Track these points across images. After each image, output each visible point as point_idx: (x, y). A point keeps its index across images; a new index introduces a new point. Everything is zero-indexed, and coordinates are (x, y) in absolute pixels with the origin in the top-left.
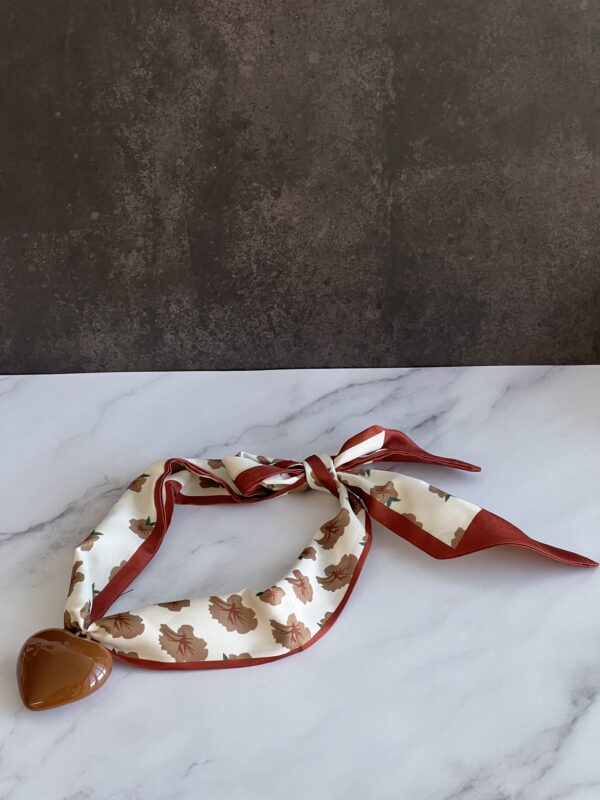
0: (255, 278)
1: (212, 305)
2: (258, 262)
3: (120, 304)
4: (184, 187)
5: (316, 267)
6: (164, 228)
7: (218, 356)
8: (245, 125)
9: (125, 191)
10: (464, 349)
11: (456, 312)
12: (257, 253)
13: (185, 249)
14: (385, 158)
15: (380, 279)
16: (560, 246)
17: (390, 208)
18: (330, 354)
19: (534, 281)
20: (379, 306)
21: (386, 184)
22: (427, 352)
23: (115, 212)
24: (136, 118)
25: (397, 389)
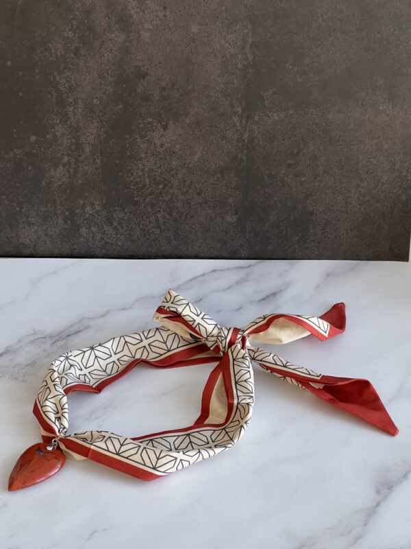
0: (147, 189)
1: (116, 208)
2: (149, 177)
3: (49, 205)
4: (99, 120)
5: (192, 182)
6: (83, 150)
7: (119, 246)
8: (144, 75)
9: (55, 121)
10: (297, 246)
11: (292, 219)
12: (149, 170)
13: (98, 165)
14: (244, 103)
15: (238, 192)
16: (367, 173)
17: (246, 140)
18: (200, 247)
19: (348, 198)
20: (236, 212)
21: (244, 122)
22: (270, 248)
23: (48, 136)
24: (64, 68)
25: (247, 274)
